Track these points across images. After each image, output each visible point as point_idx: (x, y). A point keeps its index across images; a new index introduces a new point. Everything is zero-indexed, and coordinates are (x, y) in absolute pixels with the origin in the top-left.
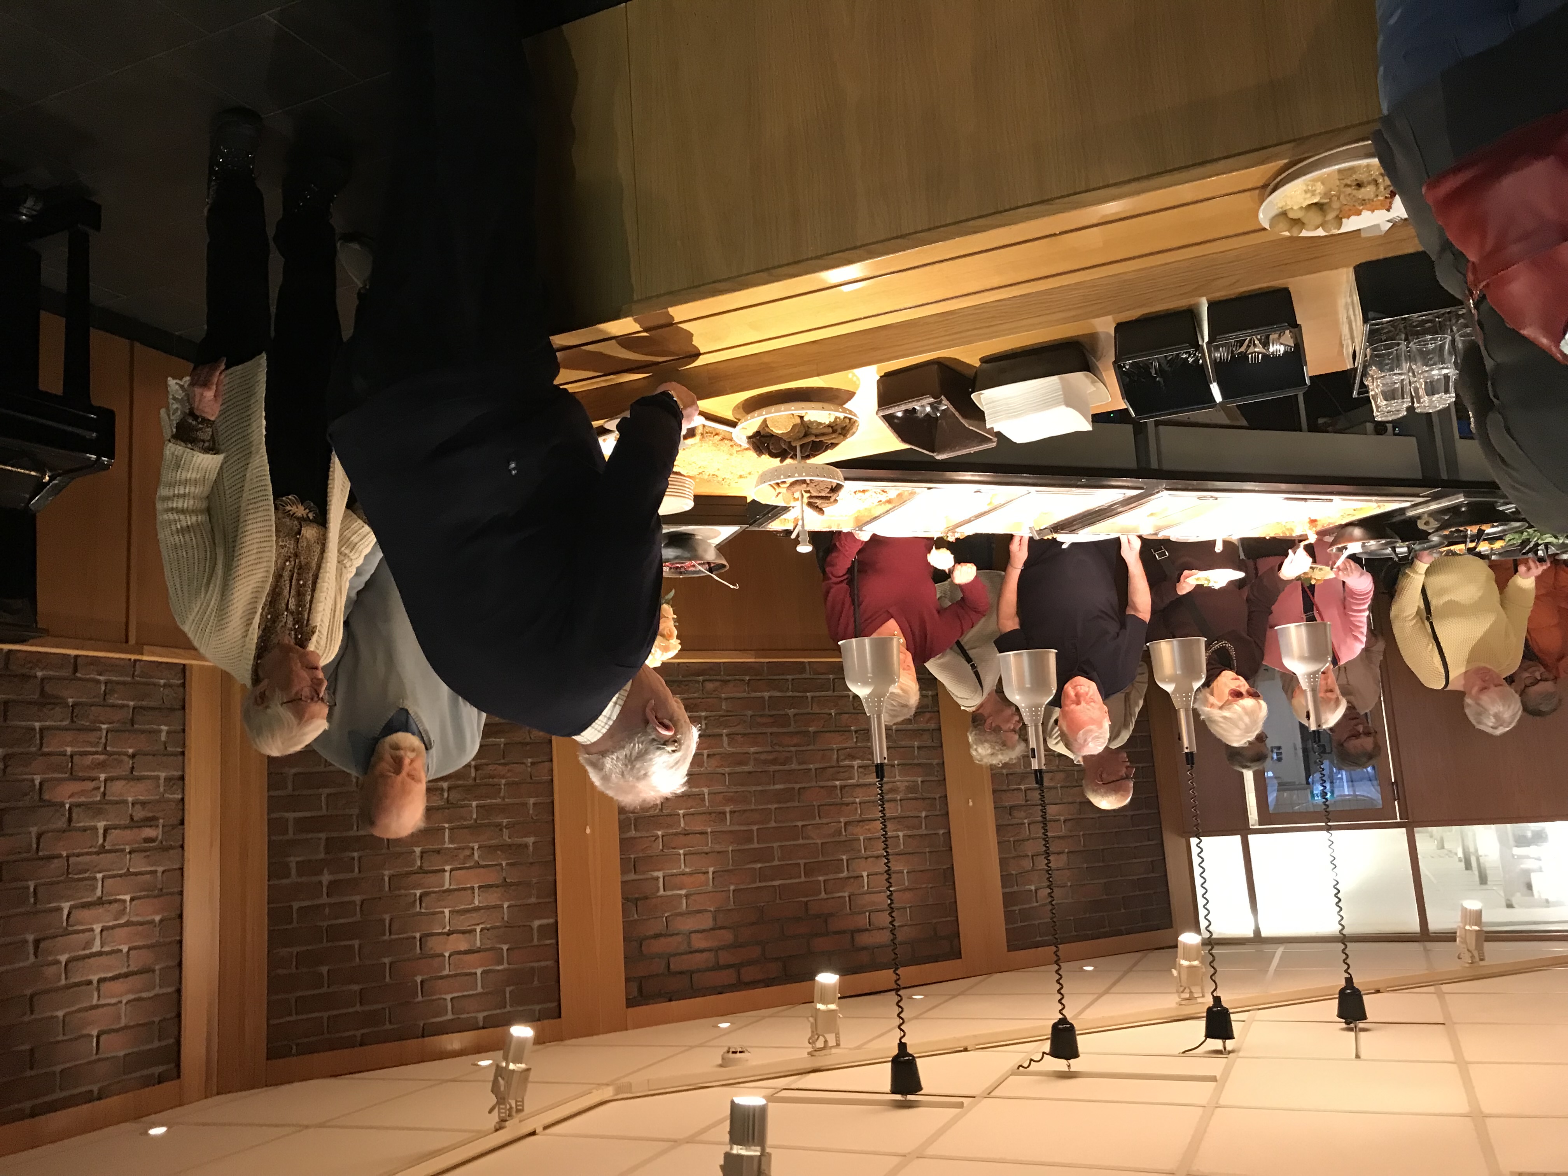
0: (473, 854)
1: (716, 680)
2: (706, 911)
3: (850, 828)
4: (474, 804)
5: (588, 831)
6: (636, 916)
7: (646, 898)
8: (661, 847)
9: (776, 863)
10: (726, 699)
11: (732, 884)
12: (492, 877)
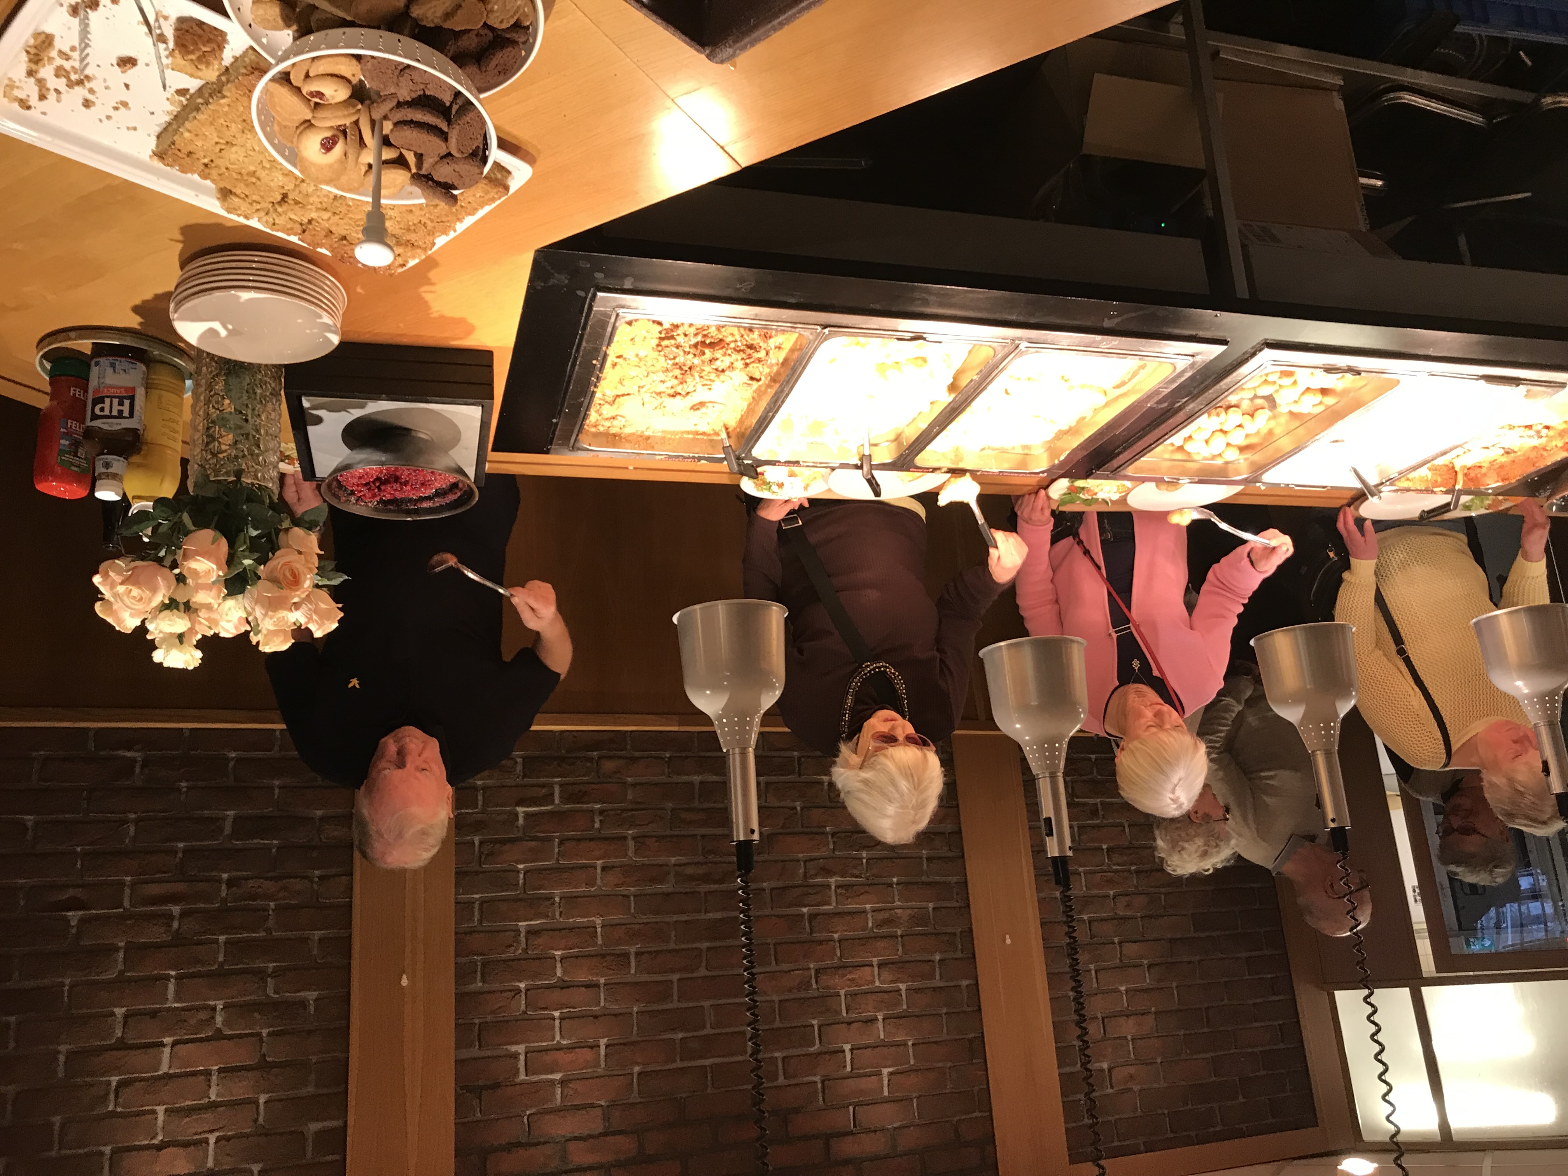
0: (213, 1018)
1: (621, 757)
2: (592, 1106)
3: (824, 978)
4: (222, 938)
5: (405, 982)
6: (479, 1115)
7: (496, 1086)
8: (523, 1008)
9: (708, 1031)
10: (634, 785)
11: (638, 1064)
12: (243, 1055)
